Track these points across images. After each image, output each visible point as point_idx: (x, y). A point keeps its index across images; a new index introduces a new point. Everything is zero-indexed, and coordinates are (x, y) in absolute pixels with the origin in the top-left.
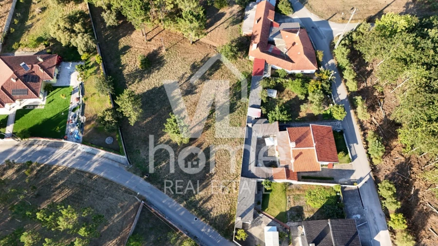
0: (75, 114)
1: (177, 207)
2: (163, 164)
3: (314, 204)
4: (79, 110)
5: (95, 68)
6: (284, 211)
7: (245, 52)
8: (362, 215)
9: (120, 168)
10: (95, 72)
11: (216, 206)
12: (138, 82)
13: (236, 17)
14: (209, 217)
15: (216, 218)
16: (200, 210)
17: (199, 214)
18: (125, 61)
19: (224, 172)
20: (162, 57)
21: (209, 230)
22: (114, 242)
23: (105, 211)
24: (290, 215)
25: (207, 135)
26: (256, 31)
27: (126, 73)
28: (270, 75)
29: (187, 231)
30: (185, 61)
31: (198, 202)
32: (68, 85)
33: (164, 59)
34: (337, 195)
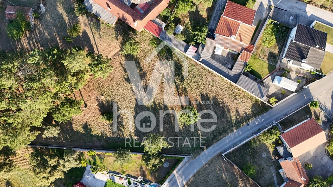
0: (134, 183)
1: (235, 134)
2: (200, 133)
3: (272, 43)
4: (132, 180)
5: (97, 158)
6: (268, 65)
7: (131, 32)
8: (292, 15)
9: (190, 163)
10: (101, 158)
11: (244, 108)
12: (123, 127)
13: (92, 23)
14: (250, 116)
15: (252, 111)
16: (243, 120)
17: (246, 122)
18: (98, 132)
19: (224, 93)
20: (107, 101)
21: (259, 120)
22: (240, 182)
23: (218, 182)
24: (272, 62)
25: (191, 93)
26: (119, 14)
27: (111, 134)
28: (164, 23)
29: (253, 134)
30: (119, 84)
31: (237, 119)
32: (105, 183)
33: (110, 100)
34: (273, 24)
